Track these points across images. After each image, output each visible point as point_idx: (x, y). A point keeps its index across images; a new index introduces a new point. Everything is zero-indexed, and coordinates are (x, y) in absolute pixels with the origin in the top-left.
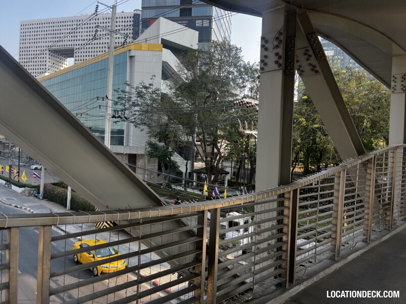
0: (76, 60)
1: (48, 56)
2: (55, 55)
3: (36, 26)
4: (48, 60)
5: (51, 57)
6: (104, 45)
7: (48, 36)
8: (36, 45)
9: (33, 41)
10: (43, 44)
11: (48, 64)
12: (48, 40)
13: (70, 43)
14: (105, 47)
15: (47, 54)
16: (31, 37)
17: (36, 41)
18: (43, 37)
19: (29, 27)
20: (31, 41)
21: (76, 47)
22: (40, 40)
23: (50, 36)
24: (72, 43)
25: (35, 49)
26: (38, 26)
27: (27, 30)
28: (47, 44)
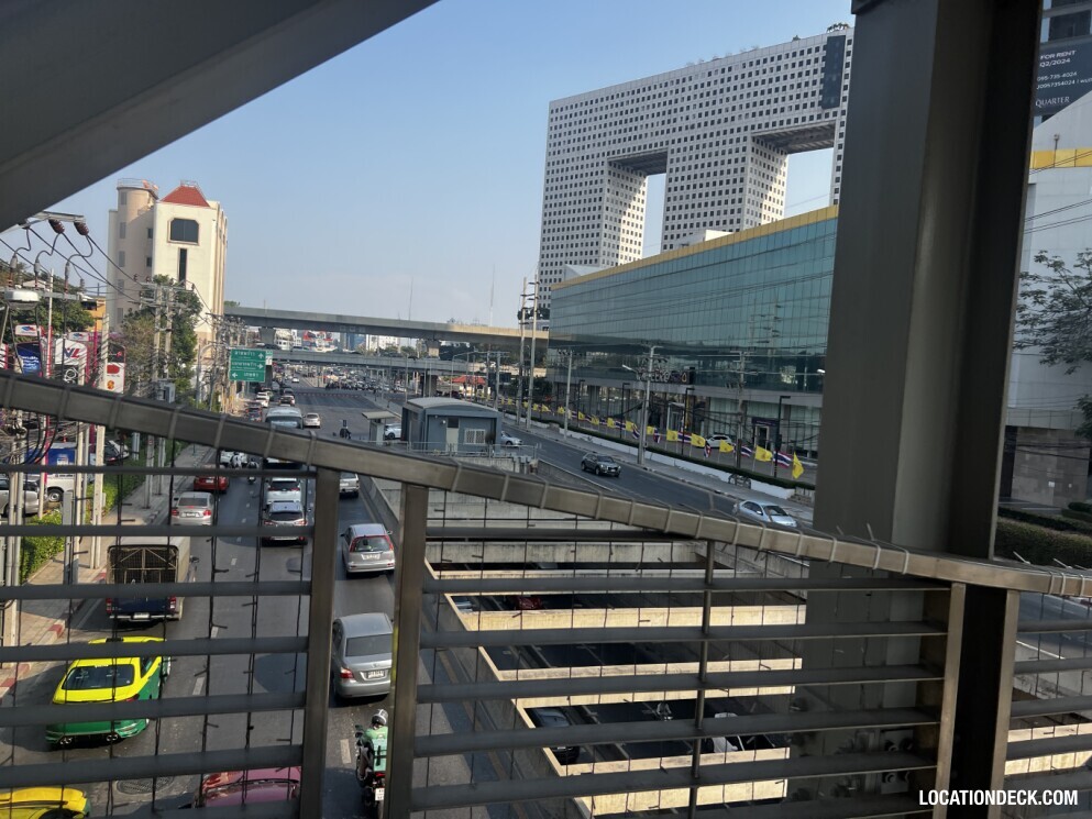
0: (670, 180)
1: (606, 177)
2: (621, 172)
3: (583, 108)
4: (606, 186)
5: (611, 178)
6: (742, 135)
7: (609, 129)
8: (582, 153)
9: (576, 145)
10: (597, 150)
11: (606, 195)
12: (608, 138)
13: (658, 139)
14: (745, 139)
15: (606, 173)
16: (573, 136)
17: (581, 144)
18: (597, 132)
19: (568, 112)
20: (571, 146)
21: (671, 147)
22: (591, 142)
23: (613, 128)
24: (663, 138)
25: (580, 163)
26: (588, 108)
27: (563, 122)
28: (605, 149)
